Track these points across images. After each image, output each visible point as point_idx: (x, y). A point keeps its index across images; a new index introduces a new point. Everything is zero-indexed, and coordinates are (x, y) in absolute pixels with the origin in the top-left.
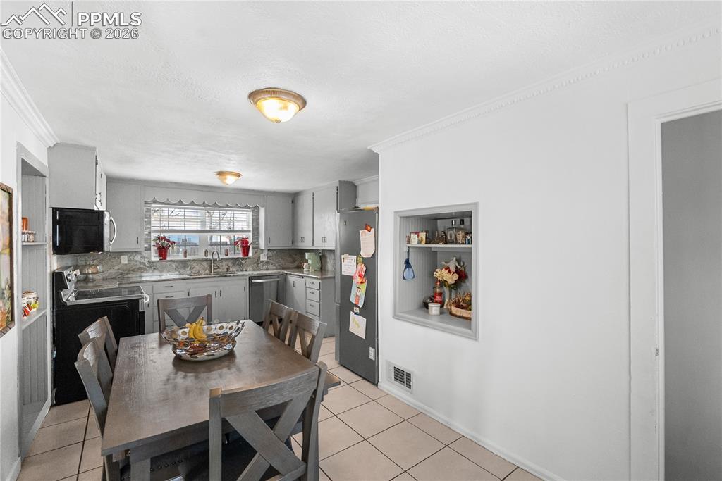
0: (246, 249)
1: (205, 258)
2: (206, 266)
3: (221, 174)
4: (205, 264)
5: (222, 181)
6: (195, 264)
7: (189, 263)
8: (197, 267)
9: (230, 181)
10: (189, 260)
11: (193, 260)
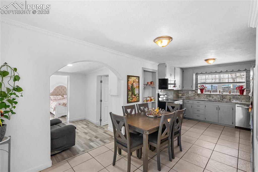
0: (242, 91)
1: (219, 94)
2: (219, 97)
3: (206, 60)
4: (219, 96)
5: (208, 63)
6: (214, 96)
7: (211, 95)
8: (215, 97)
9: (211, 62)
10: (211, 94)
11: (213, 94)
